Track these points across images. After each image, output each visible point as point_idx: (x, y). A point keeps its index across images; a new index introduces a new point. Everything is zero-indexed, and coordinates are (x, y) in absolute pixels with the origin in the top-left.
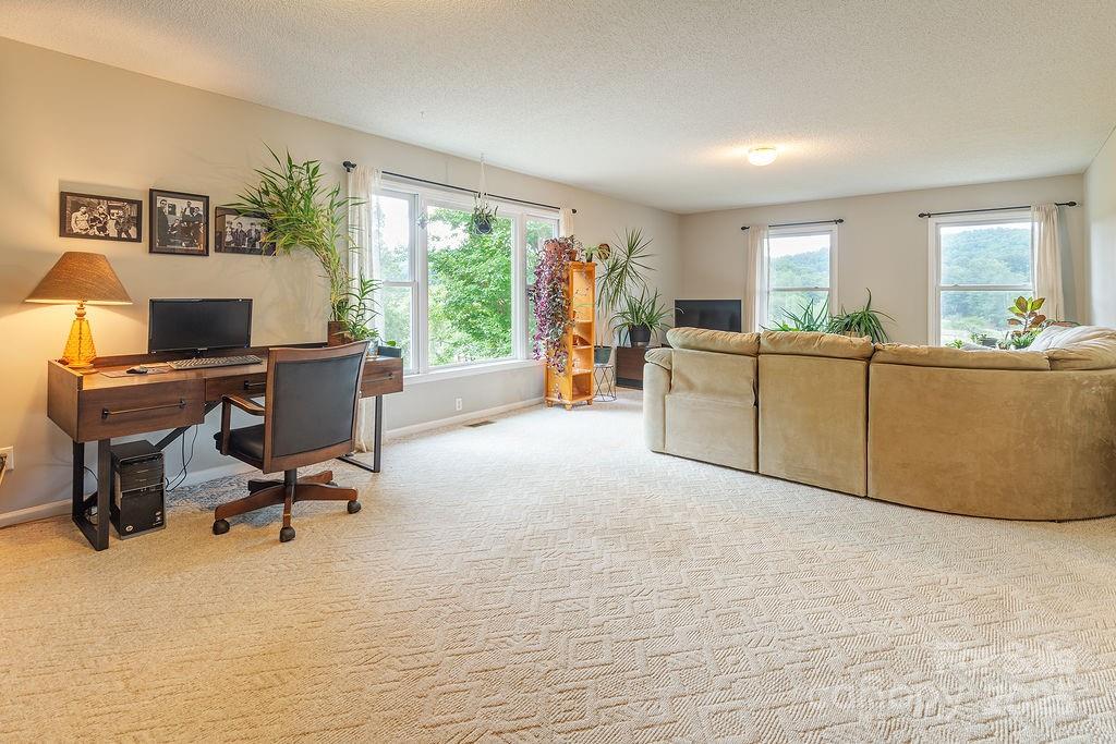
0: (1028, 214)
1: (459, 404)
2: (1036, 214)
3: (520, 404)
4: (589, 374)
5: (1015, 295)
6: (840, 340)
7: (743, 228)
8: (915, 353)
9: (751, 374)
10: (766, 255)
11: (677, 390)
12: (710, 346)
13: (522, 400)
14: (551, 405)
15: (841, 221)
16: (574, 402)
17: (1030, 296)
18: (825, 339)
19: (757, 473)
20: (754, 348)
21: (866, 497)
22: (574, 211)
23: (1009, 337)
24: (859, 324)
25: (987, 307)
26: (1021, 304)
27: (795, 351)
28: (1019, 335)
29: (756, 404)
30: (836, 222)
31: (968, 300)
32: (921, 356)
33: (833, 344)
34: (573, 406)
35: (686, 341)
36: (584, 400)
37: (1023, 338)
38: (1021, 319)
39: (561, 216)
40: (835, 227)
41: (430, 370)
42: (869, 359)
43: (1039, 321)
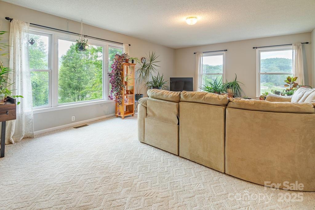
0: (291, 47)
1: (73, 118)
2: (294, 47)
3: (105, 116)
4: (133, 105)
5: (287, 76)
6: (214, 96)
7: (194, 53)
8: (248, 103)
9: (176, 110)
10: (202, 63)
11: (149, 116)
12: (161, 97)
13: (106, 115)
14: (118, 117)
15: (226, 50)
16: (125, 116)
17: (292, 76)
18: (207, 96)
19: (178, 155)
20: (177, 99)
21: (225, 173)
22: (130, 45)
23: (285, 91)
24: (232, 86)
25: (273, 80)
26: (289, 80)
27: (194, 101)
28: (289, 90)
29: (178, 124)
30: (225, 50)
31: (268, 78)
32: (250, 105)
33: (210, 98)
34: (125, 117)
35: (152, 95)
36: (131, 114)
37: (290, 92)
38: (289, 85)
39: (124, 46)
40: (224, 52)
41: (58, 105)
42: (226, 106)
43: (295, 85)
